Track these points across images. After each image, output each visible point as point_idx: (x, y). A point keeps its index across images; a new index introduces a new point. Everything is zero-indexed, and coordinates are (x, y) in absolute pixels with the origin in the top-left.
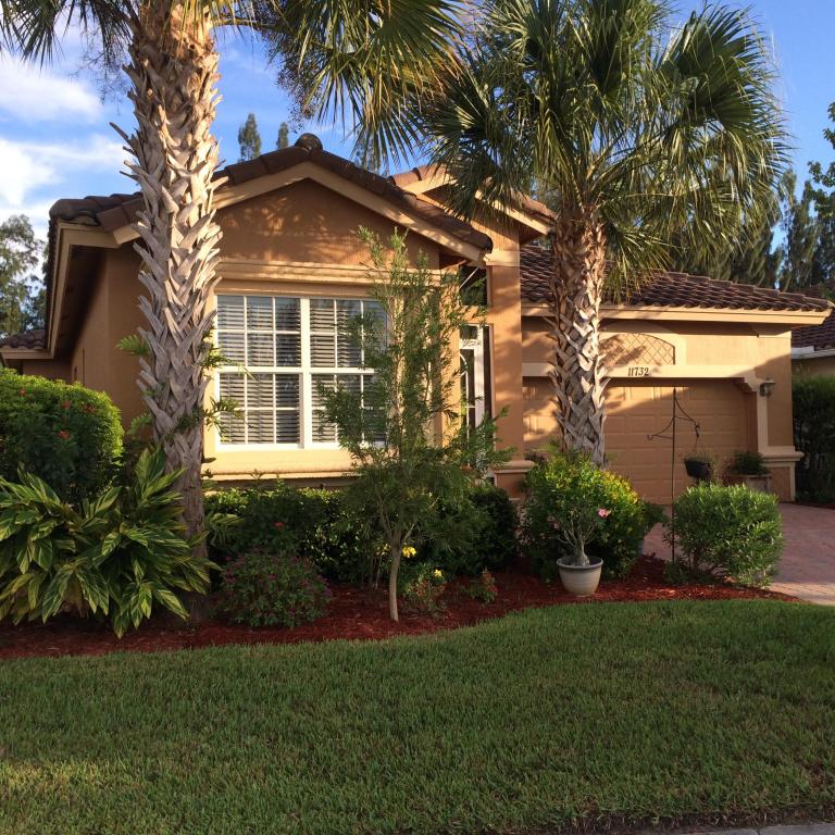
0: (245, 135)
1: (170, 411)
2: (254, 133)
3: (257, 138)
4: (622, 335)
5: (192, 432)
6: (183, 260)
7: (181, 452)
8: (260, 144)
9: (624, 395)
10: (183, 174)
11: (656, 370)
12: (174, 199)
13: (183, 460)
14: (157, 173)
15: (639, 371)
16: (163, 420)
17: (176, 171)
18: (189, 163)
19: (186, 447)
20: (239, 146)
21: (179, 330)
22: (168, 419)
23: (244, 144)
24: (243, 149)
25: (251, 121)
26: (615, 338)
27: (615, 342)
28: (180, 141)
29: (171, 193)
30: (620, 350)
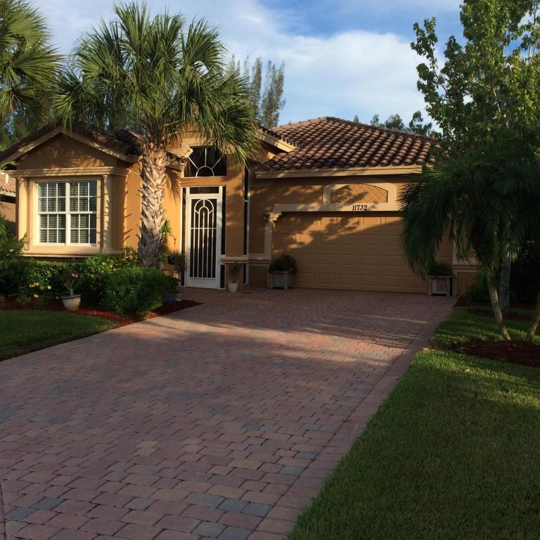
4: (351, 186)
9: (358, 223)
11: (373, 207)
15: (360, 207)
26: (346, 187)
27: (346, 190)
30: (349, 194)
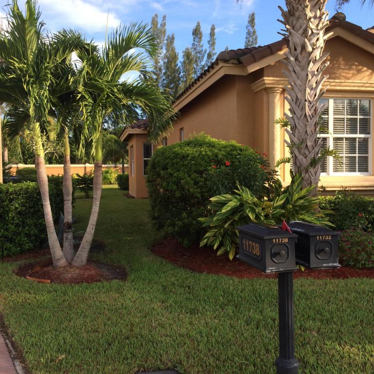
0: (195, 32)
1: (305, 155)
2: (199, 31)
3: (201, 33)
5: (317, 166)
6: (312, 77)
7: (312, 177)
8: (202, 35)
10: (315, 31)
12: (311, 45)
13: (312, 180)
14: (301, 31)
16: (302, 160)
17: (311, 29)
18: (318, 25)
19: (314, 174)
20: (192, 37)
21: (310, 114)
22: (304, 159)
23: (194, 36)
24: (194, 38)
25: (198, 25)
28: (314, 14)
29: (309, 41)
